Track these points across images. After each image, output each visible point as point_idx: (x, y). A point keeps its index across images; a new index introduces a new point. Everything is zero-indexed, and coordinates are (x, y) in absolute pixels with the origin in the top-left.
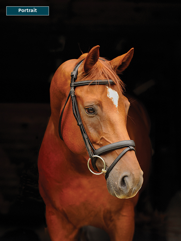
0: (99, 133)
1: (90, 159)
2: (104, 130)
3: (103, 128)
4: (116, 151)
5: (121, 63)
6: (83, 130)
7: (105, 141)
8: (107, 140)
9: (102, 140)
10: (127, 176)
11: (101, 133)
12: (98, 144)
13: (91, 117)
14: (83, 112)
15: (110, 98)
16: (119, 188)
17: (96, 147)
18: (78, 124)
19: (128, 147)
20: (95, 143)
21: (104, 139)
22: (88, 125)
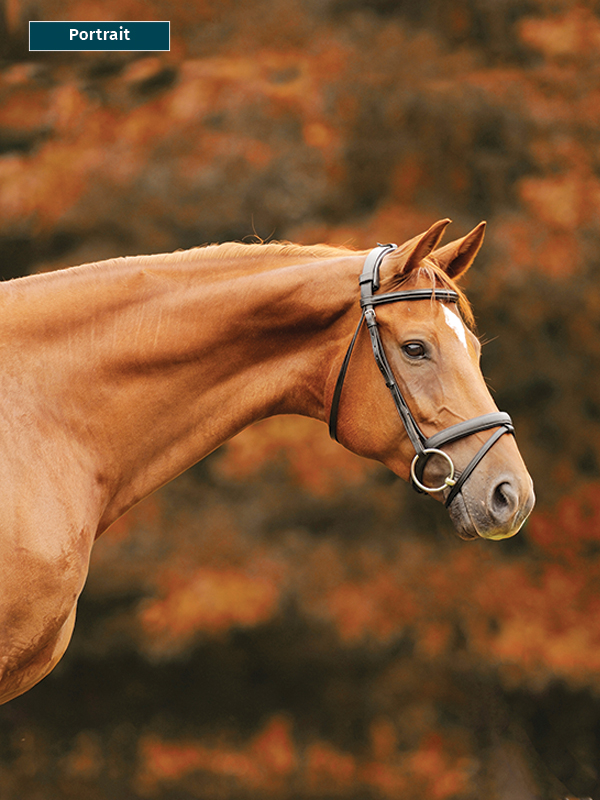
0: (435, 399)
1: (417, 456)
2: (446, 391)
3: (443, 387)
4: (479, 435)
5: (456, 255)
6: (399, 397)
7: (450, 416)
8: (454, 413)
9: (442, 414)
10: (507, 483)
11: (441, 398)
12: (432, 424)
13: (416, 365)
14: (397, 356)
15: (451, 326)
16: (489, 512)
17: (428, 431)
18: (388, 385)
19: (502, 425)
20: (424, 420)
21: (448, 411)
22: (408, 384)
